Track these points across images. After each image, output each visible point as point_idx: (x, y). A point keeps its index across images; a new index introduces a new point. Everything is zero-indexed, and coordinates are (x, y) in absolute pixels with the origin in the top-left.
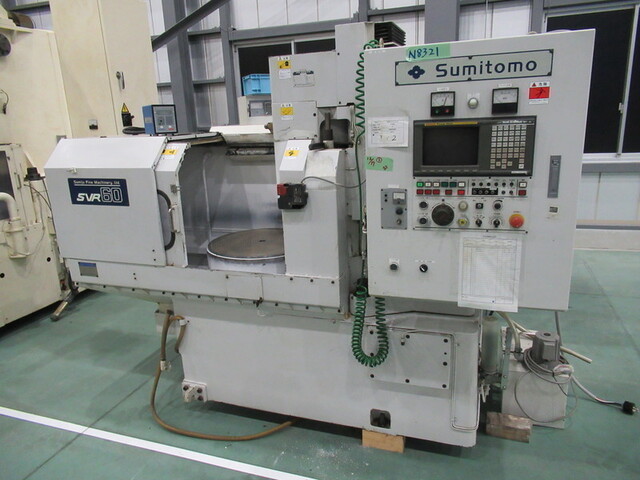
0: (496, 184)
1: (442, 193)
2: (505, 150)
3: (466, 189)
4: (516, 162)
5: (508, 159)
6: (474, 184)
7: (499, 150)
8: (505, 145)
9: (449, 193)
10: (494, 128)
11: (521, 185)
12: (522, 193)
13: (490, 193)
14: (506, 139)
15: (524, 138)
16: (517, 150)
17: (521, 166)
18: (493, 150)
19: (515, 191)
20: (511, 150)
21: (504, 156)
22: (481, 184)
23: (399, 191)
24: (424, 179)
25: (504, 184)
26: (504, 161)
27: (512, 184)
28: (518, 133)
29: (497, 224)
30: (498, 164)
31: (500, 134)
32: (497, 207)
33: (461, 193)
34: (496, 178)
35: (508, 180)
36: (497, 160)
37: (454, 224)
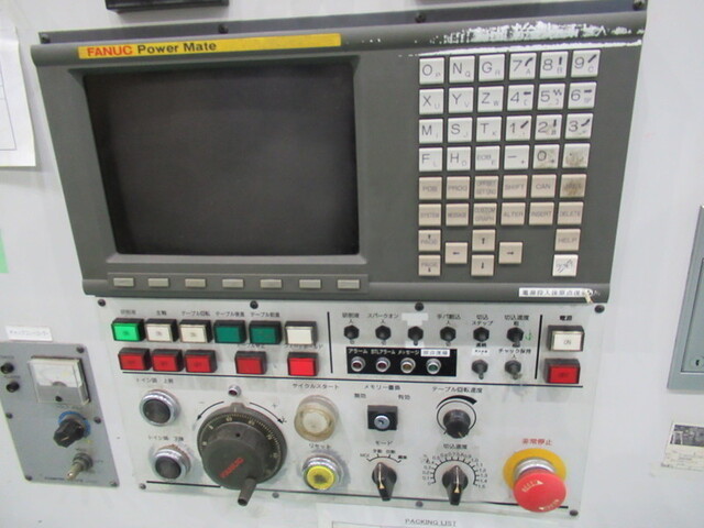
0: (448, 334)
1: (227, 365)
2: (485, 187)
3: (322, 350)
4: (540, 242)
5: (504, 232)
6: (352, 332)
7: (458, 188)
8: (487, 159)
9: (253, 365)
10: (430, 68)
11: (560, 340)
12: (562, 373)
13: (421, 367)
14: (490, 129)
15: (581, 126)
16: (544, 186)
17: (565, 265)
18: (429, 188)
19: (528, 362)
20: (515, 187)
21: (485, 214)
22: (383, 332)
23: (55, 354)
24: (145, 308)
25: (481, 335)
26: (484, 240)
27: (515, 335)
28: (552, 97)
29: (454, 486)
30: (456, 253)
31: (462, 100)
32: (457, 426)
33: (304, 365)
34: (446, 308)
35: (498, 317)
36: (449, 233)
37: (290, 476)
